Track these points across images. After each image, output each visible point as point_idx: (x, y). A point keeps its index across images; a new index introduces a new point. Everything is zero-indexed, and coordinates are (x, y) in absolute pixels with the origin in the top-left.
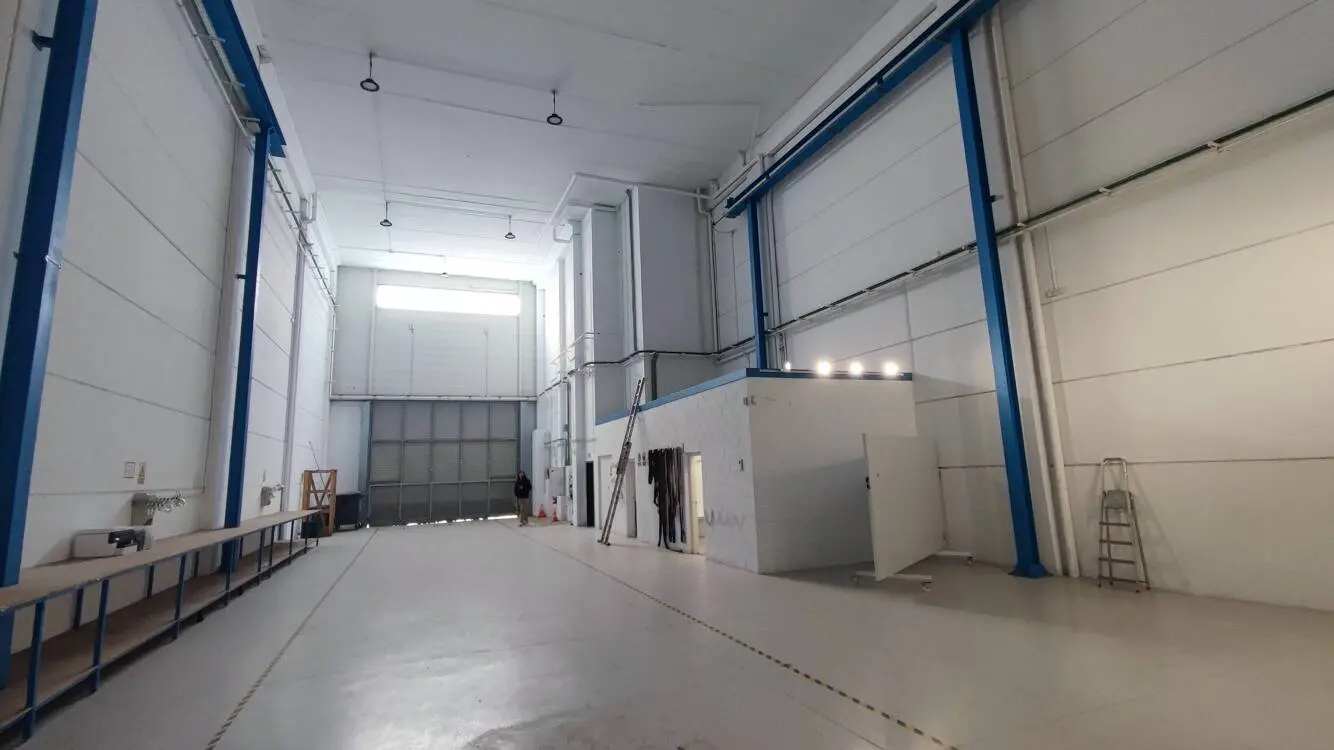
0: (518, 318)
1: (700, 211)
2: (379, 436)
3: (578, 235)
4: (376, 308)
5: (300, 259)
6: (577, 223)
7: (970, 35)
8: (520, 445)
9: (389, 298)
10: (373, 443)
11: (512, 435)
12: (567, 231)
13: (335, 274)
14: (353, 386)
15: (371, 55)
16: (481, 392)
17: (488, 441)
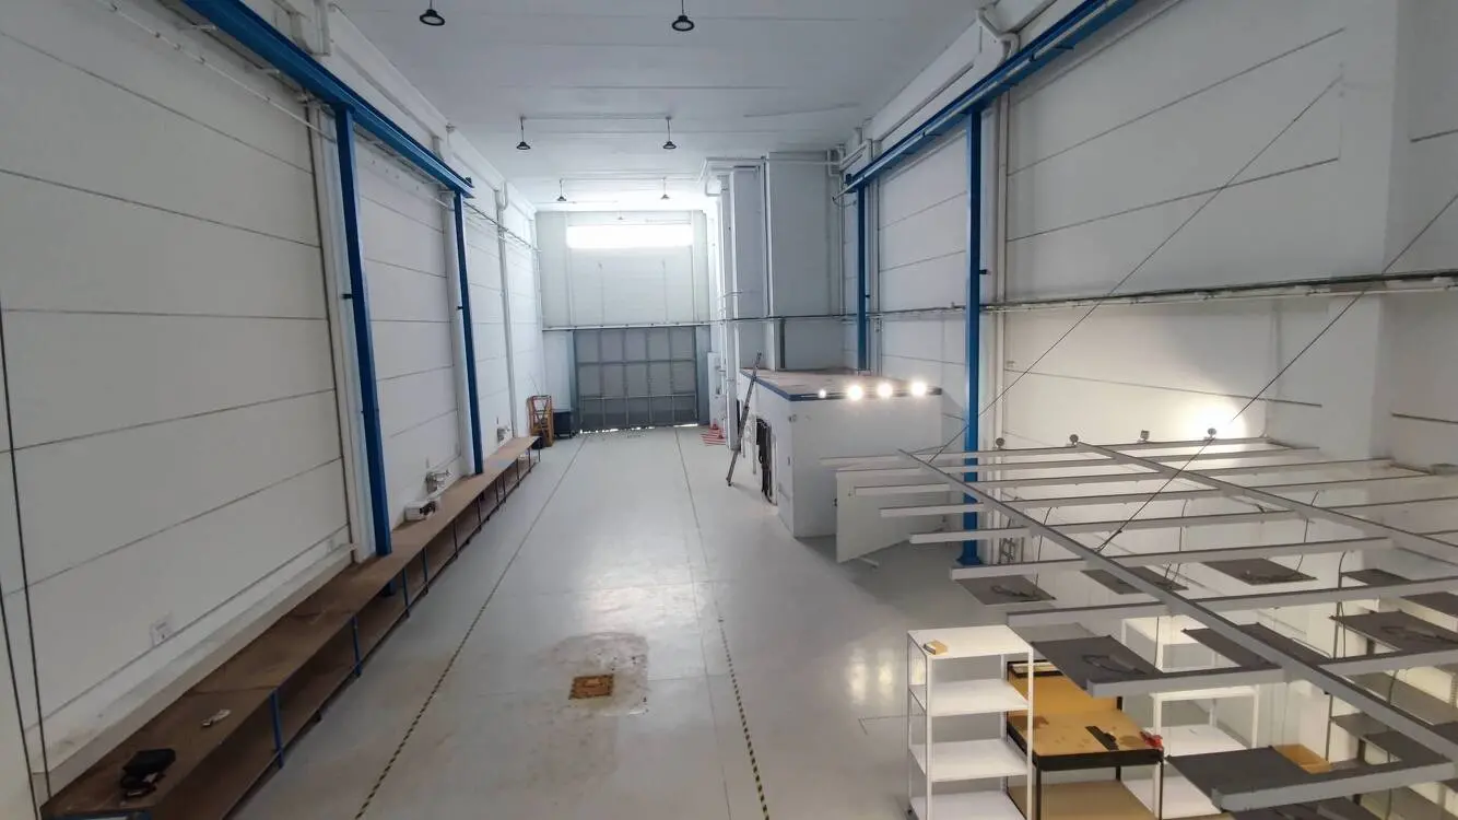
0: (691, 247)
1: (831, 175)
2: (580, 360)
3: (725, 190)
4: (570, 249)
5: (501, 243)
6: (725, 179)
7: (983, 114)
8: (696, 364)
9: (579, 238)
10: (578, 365)
11: (690, 356)
12: (716, 187)
13: (534, 224)
14: (560, 319)
15: (522, 119)
16: (662, 319)
17: (670, 361)
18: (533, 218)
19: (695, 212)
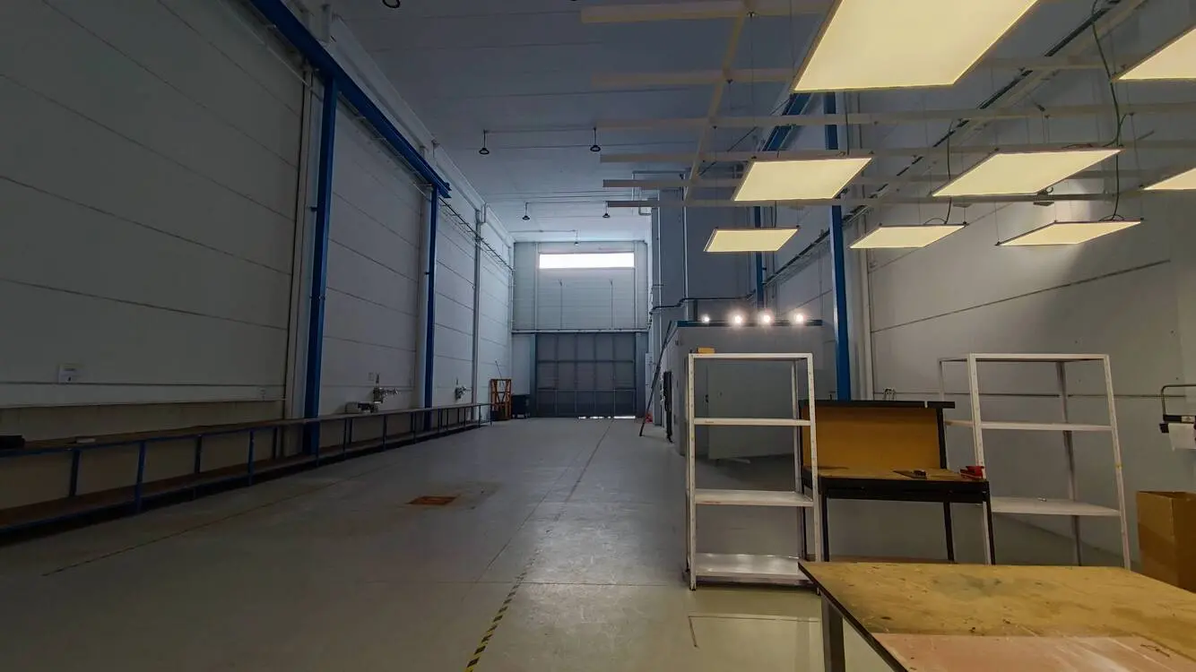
0: (633, 268)
2: (542, 358)
4: (538, 270)
8: (635, 365)
9: (547, 263)
10: (537, 362)
11: (631, 358)
13: (511, 249)
14: (526, 323)
15: (485, 132)
16: (606, 326)
17: (613, 362)
18: (511, 245)
19: (639, 241)
